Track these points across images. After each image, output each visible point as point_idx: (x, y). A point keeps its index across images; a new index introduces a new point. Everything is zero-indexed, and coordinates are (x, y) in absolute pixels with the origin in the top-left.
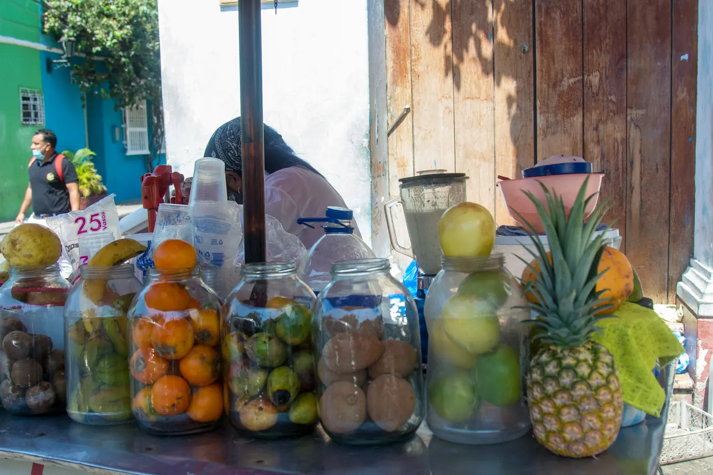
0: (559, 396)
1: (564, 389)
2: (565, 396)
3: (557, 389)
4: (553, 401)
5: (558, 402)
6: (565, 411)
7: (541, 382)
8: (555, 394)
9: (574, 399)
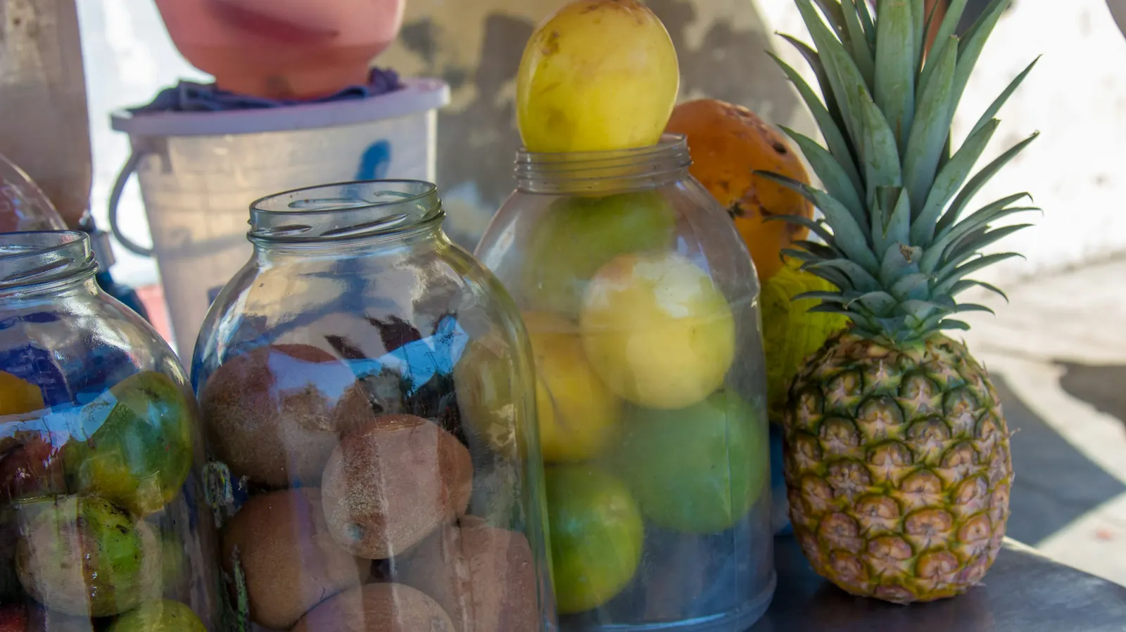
0: (955, 459)
1: (962, 441)
2: (966, 455)
3: (947, 443)
4: (937, 475)
5: (952, 475)
6: (967, 491)
7: (902, 438)
8: (943, 460)
9: (982, 460)
